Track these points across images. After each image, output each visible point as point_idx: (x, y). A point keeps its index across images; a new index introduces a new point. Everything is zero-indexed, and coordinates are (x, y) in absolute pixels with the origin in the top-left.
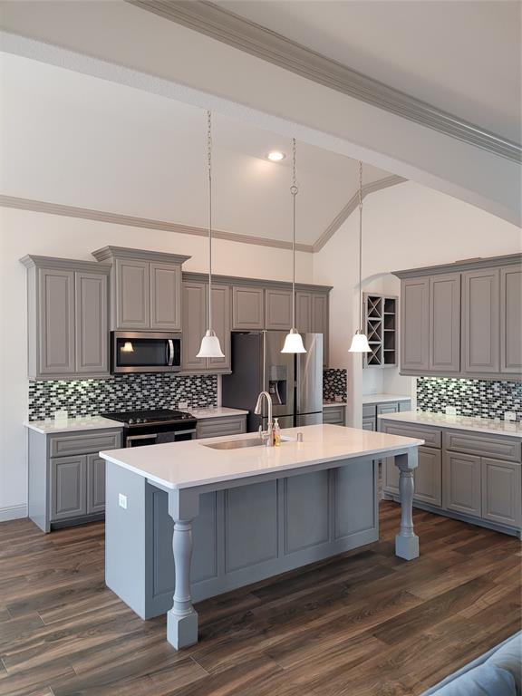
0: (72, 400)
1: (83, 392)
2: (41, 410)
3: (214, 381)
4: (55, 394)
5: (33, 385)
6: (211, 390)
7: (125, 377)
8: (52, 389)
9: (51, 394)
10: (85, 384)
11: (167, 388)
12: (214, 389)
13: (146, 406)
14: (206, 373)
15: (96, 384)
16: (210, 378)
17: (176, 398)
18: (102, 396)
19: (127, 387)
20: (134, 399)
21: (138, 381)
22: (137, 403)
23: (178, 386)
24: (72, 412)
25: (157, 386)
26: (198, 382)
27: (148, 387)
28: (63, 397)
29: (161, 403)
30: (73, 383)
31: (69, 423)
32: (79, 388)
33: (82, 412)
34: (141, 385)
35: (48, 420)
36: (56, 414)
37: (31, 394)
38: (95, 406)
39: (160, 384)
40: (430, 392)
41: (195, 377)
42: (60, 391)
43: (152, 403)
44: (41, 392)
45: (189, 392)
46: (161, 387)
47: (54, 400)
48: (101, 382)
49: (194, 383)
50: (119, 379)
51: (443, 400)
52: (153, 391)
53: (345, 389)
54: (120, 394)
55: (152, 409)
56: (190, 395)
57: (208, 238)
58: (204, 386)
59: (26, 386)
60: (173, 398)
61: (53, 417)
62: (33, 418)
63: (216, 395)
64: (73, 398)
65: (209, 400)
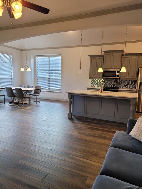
7: (110, 79)
10: (101, 80)
11: (121, 83)
12: (135, 84)
14: (133, 80)
15: (103, 81)
17: (123, 85)
18: (105, 83)
19: (110, 82)
21: (113, 80)
22: (112, 85)
23: (124, 82)
25: (118, 82)
28: (97, 83)
29: (119, 86)
32: (100, 81)
34: (114, 82)
35: (94, 87)
37: (91, 81)
41: (129, 80)
42: (96, 81)
43: (116, 86)
44: (93, 81)
47: (95, 83)
48: (105, 80)
49: (129, 82)
50: (108, 80)
52: (116, 83)
56: (127, 85)
58: (132, 83)
59: (90, 80)
60: (122, 85)
61: (95, 86)
62: (92, 86)
63: (136, 86)
64: (99, 83)
65: (133, 87)
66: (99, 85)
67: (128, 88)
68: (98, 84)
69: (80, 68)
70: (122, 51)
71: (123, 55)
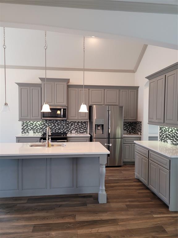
0: (34, 128)
1: (38, 125)
2: (25, 130)
3: (86, 124)
4: (29, 125)
5: (23, 122)
6: (85, 127)
7: (52, 121)
8: (28, 124)
9: (28, 125)
10: (39, 123)
11: (67, 126)
12: (86, 127)
13: (60, 131)
14: (83, 121)
15: (42, 123)
16: (85, 122)
18: (44, 127)
19: (53, 125)
20: (55, 128)
21: (57, 123)
22: (56, 130)
23: (72, 125)
24: (35, 132)
25: (64, 125)
26: (80, 124)
27: (61, 125)
28: (32, 127)
29: (65, 131)
30: (35, 122)
31: (34, 135)
33: (38, 132)
34: (58, 124)
35: (27, 133)
36: (30, 132)
37: (22, 125)
38: (42, 130)
39: (65, 124)
40: (163, 132)
41: (79, 122)
42: (31, 125)
43: (62, 130)
44: (25, 125)
45: (76, 127)
46: (65, 125)
47: (29, 127)
48: (44, 122)
49: (78, 124)
50: (50, 122)
51: (167, 137)
52: (62, 126)
53: (141, 130)
54: (51, 127)
55: (62, 132)
56: (76, 128)
57: (83, 72)
58: (82, 125)
59: (21, 123)
60: (70, 129)
61: (29, 133)
62: (23, 132)
63: (87, 129)
64: (35, 127)
65: (84, 131)
66: (35, 130)
67: (78, 132)
69: (6, 104)
70: (68, 80)
71: (69, 86)
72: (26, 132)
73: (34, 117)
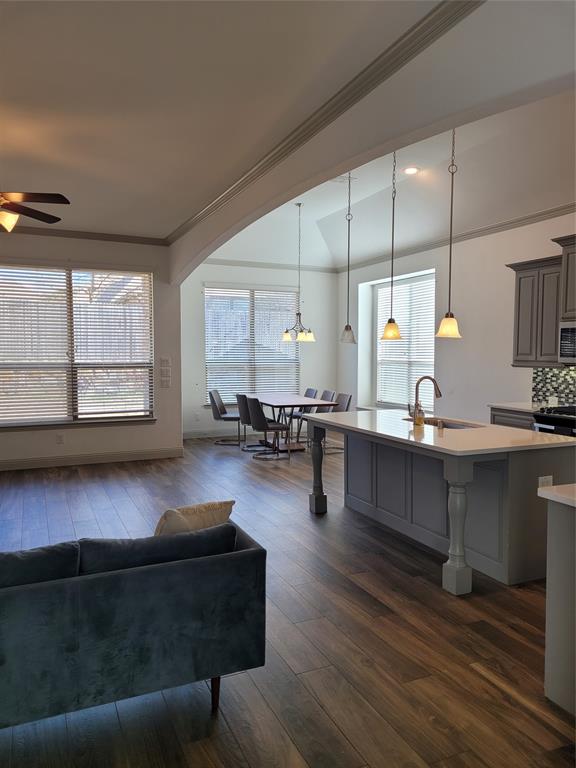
0: (562, 388)
2: (540, 393)
5: (536, 371)
8: (548, 376)
9: (547, 381)
28: (555, 385)
30: (564, 373)
32: (568, 378)
36: (550, 399)
37: (535, 378)
42: (553, 379)
44: (541, 378)
61: (547, 401)
62: (535, 399)
64: (563, 386)
66: (563, 395)
68: (562, 392)
72: (541, 398)
73: (546, 355)
